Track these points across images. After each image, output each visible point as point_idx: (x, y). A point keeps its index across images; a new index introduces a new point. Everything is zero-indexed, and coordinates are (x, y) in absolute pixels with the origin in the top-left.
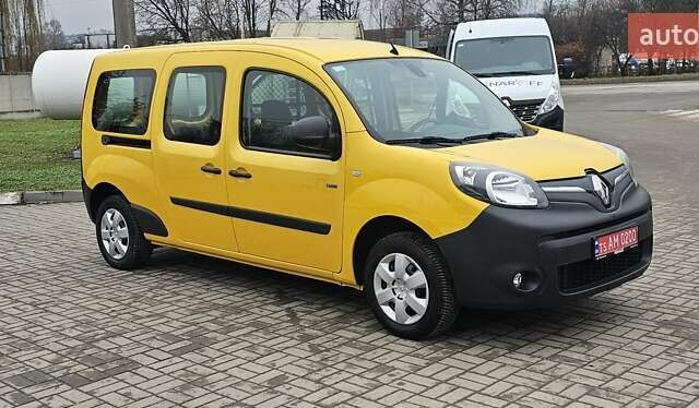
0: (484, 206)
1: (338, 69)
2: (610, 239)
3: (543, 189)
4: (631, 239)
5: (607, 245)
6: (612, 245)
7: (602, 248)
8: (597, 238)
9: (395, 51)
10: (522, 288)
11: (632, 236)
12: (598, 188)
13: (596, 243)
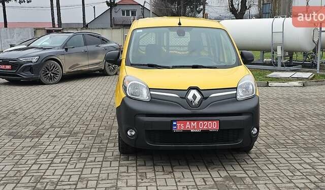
0: (124, 95)
1: (138, 31)
2: (188, 123)
3: (151, 92)
4: (210, 126)
5: (185, 126)
6: (189, 126)
7: (180, 126)
8: (175, 121)
9: (180, 24)
10: (132, 136)
11: (212, 126)
12: (190, 97)
13: (174, 123)
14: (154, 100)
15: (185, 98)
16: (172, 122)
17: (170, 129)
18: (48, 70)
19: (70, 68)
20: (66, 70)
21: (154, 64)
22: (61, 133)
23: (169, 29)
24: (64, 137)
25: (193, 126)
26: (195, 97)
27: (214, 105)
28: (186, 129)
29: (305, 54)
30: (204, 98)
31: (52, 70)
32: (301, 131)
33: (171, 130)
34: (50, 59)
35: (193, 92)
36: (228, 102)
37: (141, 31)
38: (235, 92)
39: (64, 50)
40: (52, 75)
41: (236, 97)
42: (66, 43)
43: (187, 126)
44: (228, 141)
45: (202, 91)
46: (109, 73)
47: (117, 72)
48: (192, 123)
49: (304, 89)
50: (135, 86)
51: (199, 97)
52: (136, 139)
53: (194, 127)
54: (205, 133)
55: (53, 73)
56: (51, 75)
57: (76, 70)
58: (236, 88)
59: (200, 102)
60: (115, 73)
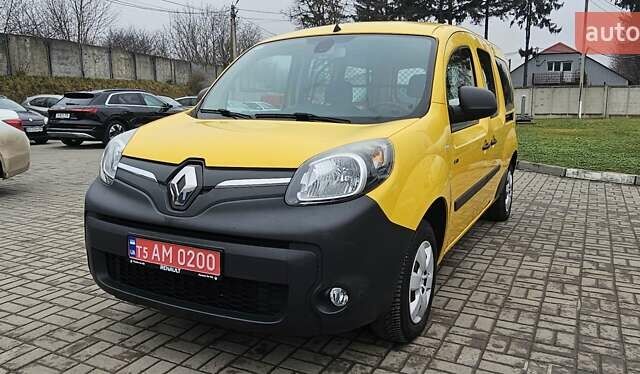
2: (156, 247)
3: (119, 164)
4: (201, 264)
5: (150, 254)
6: (158, 255)
7: (141, 252)
8: (134, 237)
9: (338, 29)
11: (206, 264)
12: (175, 181)
13: (132, 243)
15: (166, 184)
16: (128, 237)
17: (123, 254)
25: (166, 257)
26: (182, 183)
28: (152, 260)
30: (203, 189)
38: (287, 180)
41: (284, 195)
43: (154, 255)
48: (164, 249)
51: (191, 183)
54: (188, 277)
58: (294, 170)
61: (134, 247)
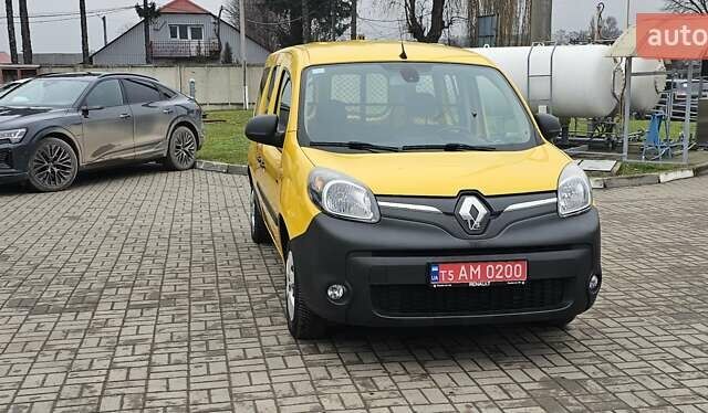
0: (315, 211)
1: (315, 71)
2: (463, 268)
3: (380, 203)
4: (508, 274)
5: (456, 274)
6: (465, 275)
7: (445, 276)
8: (436, 264)
9: (403, 56)
10: (338, 300)
11: (513, 272)
12: (465, 211)
13: (434, 269)
14: (386, 220)
15: (454, 214)
16: (429, 266)
17: (424, 283)
18: (47, 159)
19: (94, 156)
20: (87, 158)
21: (363, 142)
22: (136, 299)
23: (384, 67)
24: (149, 307)
25: (473, 274)
26: (474, 211)
27: (515, 229)
28: (459, 280)
29: (596, 121)
30: (493, 214)
31: (55, 159)
32: (648, 280)
33: (428, 285)
34: (51, 133)
35: (470, 201)
36: (541, 223)
37: (322, 70)
38: (555, 200)
39: (80, 113)
40: (56, 170)
41: (557, 211)
42: (84, 100)
43: (461, 275)
44: (542, 305)
45: (487, 200)
46: (179, 165)
47: (195, 163)
48: (472, 269)
49: (608, 194)
50: (340, 190)
51: (482, 210)
52: (349, 305)
53: (475, 276)
54: (499, 288)
55: (58, 167)
56: (53, 172)
57: (107, 158)
58: (556, 191)
59: (486, 222)
60: (190, 164)
61: (437, 273)
